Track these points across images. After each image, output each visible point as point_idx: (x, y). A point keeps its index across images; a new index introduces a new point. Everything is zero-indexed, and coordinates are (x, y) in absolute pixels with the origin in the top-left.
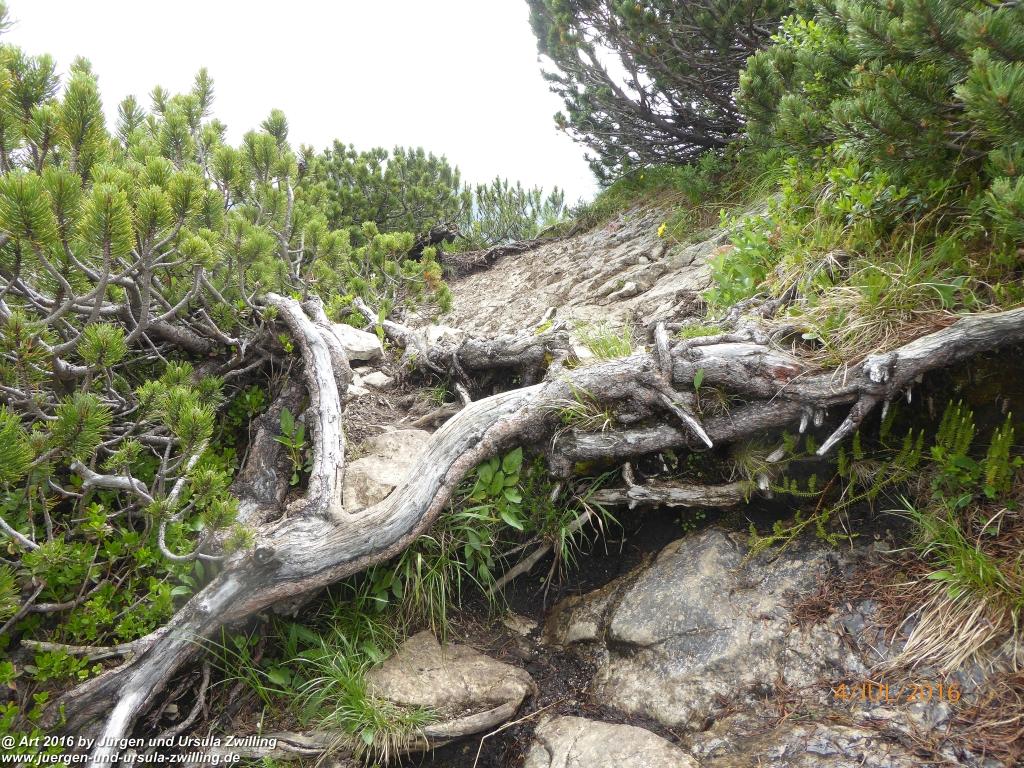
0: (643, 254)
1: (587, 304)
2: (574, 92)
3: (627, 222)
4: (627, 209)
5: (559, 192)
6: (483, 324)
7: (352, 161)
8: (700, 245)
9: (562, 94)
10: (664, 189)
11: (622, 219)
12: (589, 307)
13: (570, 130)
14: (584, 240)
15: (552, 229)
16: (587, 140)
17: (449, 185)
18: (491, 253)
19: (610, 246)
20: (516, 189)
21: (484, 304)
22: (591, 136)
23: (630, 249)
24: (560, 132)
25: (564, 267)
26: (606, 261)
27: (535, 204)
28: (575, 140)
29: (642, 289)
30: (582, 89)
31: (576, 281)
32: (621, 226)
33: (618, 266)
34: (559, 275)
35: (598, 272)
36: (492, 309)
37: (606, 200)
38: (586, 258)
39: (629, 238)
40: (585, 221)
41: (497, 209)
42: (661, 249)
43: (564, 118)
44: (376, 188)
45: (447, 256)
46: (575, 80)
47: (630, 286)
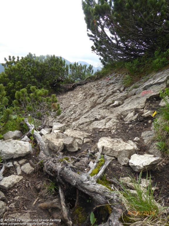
0: (118, 90)
1: (103, 109)
2: (96, 40)
3: (112, 78)
4: (111, 74)
5: (91, 66)
6: (71, 111)
7: (35, 59)
8: (137, 89)
9: (93, 41)
10: (121, 68)
11: (110, 77)
12: (104, 110)
13: (96, 51)
14: (99, 82)
15: (90, 77)
16: (100, 54)
17: (62, 66)
18: (74, 86)
19: (107, 85)
20: (80, 65)
21: (72, 103)
22: (102, 53)
23: (114, 87)
24: (93, 52)
25: (95, 91)
26: (107, 91)
27: (85, 69)
28: (97, 54)
29: (121, 104)
30: (99, 39)
31: (99, 98)
32: (110, 79)
33: (111, 93)
34: (93, 95)
35: (105, 95)
36: (74, 106)
37: (105, 70)
38: (101, 89)
39: (113, 83)
40: (99, 76)
41: (75, 71)
42: (123, 88)
43: (94, 48)
44: (41, 67)
45: (61, 86)
46: (97, 37)
47: (116, 103)
